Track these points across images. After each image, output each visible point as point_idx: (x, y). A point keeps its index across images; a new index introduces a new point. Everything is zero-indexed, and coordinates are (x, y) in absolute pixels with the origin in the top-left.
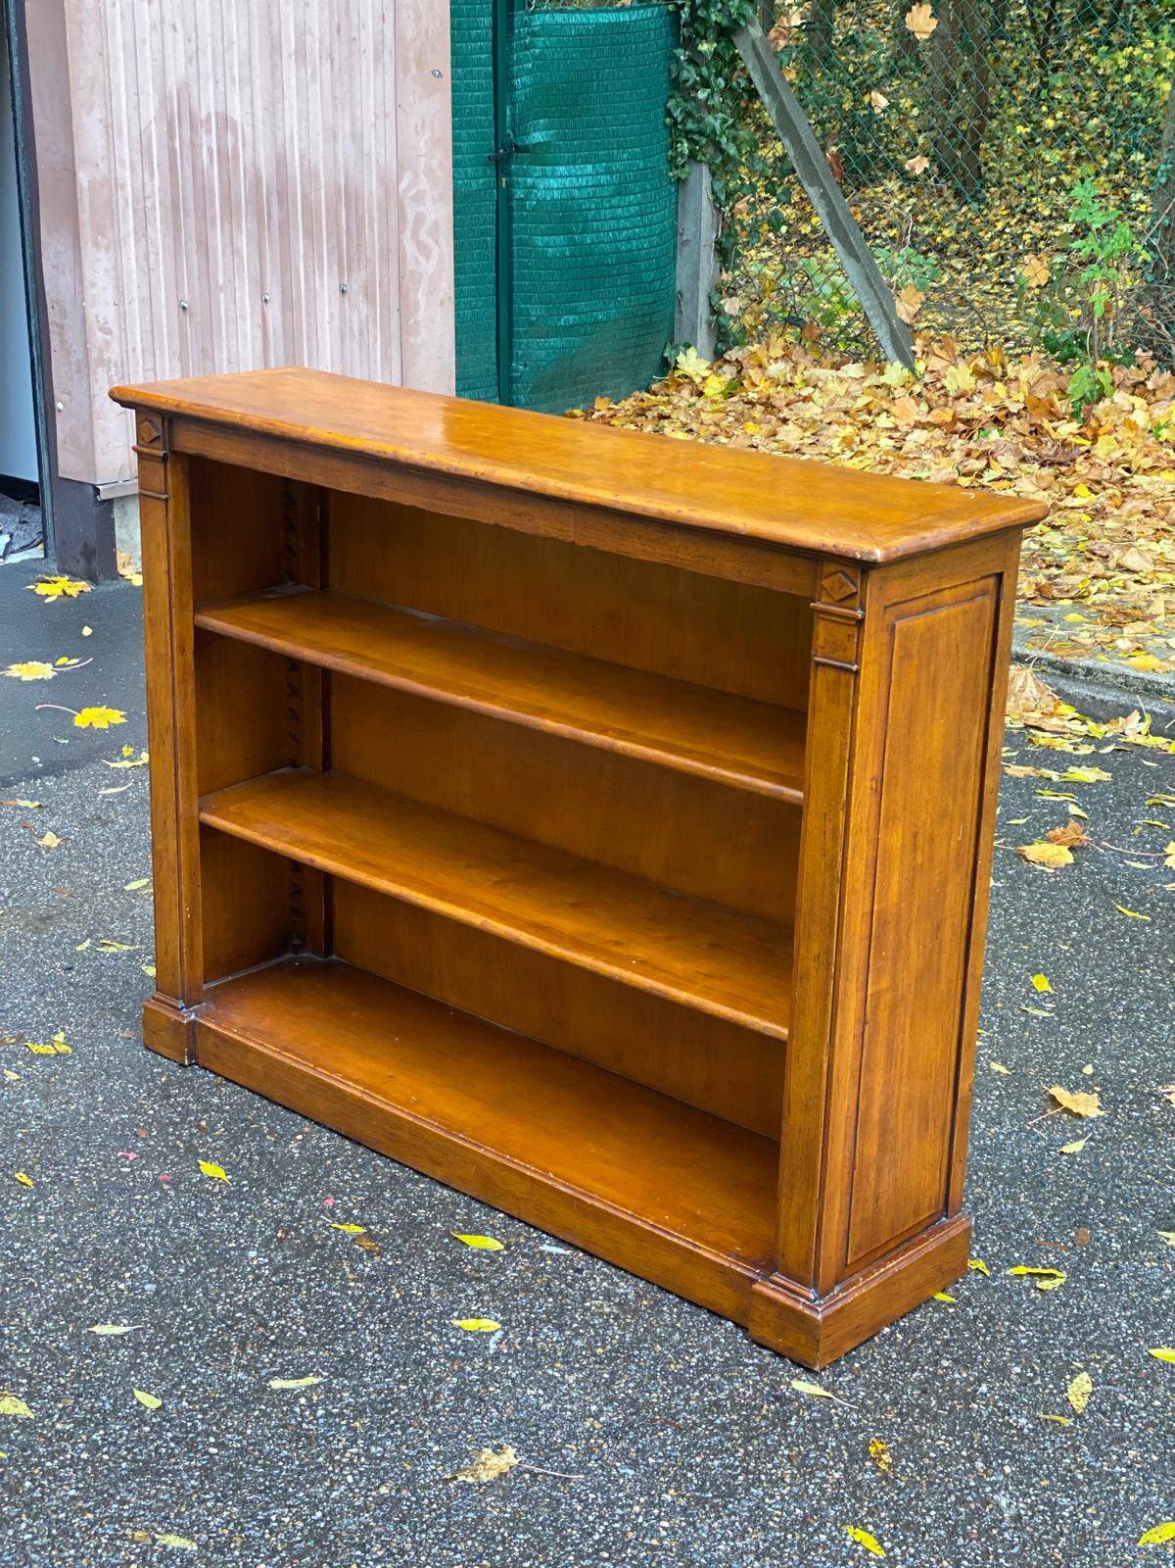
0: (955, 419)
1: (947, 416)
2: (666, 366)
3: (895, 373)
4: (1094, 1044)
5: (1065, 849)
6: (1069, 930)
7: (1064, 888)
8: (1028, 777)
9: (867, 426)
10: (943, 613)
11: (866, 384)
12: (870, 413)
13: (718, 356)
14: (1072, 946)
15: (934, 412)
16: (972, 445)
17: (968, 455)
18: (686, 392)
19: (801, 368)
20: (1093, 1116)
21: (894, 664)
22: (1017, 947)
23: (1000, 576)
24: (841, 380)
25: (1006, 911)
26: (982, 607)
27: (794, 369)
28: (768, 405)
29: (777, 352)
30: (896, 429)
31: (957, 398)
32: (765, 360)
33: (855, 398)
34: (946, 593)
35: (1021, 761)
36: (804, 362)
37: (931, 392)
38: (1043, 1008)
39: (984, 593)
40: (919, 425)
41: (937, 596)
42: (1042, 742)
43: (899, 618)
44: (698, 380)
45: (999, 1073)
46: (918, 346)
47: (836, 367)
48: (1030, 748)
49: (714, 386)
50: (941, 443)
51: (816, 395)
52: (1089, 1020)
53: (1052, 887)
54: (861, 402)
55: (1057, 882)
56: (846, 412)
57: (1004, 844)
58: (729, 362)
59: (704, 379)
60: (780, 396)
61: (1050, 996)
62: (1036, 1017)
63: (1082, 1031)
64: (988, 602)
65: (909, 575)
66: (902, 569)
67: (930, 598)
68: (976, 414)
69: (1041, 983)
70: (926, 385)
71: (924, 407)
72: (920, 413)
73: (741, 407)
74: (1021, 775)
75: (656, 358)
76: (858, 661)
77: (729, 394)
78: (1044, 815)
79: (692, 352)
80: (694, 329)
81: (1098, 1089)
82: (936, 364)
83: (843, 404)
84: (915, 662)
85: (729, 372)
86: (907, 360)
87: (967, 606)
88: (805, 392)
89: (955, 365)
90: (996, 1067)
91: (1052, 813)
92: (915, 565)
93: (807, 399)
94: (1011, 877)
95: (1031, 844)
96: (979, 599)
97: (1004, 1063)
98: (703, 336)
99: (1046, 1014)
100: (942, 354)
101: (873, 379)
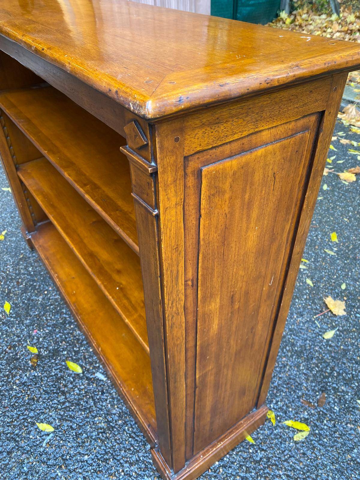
0: (348, 30)
1: (346, 29)
2: (277, 16)
3: (334, 17)
4: (348, 271)
5: (354, 175)
6: (349, 211)
7: (350, 192)
8: (347, 144)
9: (325, 32)
10: (260, 152)
11: (326, 20)
12: (326, 28)
13: (290, 13)
14: (349, 219)
15: (343, 28)
16: (351, 37)
17: (350, 39)
18: (281, 23)
19: (311, 16)
20: (341, 314)
21: (203, 202)
22: (329, 218)
23: (322, 114)
24: (320, 19)
25: (328, 201)
26: (302, 141)
27: (309, 16)
28: (300, 26)
29: (305, 11)
30: (332, 32)
31: (350, 24)
32: (302, 14)
33: (323, 24)
34: (264, 133)
35: (346, 138)
36: (312, 14)
37: (343, 22)
38: (332, 250)
39: (305, 129)
40: (338, 31)
41: (254, 137)
42: (354, 131)
43: (207, 163)
44: (284, 19)
45: (308, 285)
46: (341, 10)
47: (320, 15)
48: (350, 133)
49: (288, 21)
50: (343, 36)
51: (313, 23)
52: (348, 258)
53: (347, 191)
54: (324, 25)
55: (348, 189)
56: (320, 28)
57: (334, 171)
58: (293, 15)
59: (286, 19)
60: (304, 23)
61: (337, 244)
62: (329, 255)
63: (345, 264)
64: (308, 136)
65: (218, 122)
66: (206, 117)
67: (245, 141)
68: (354, 28)
69: (334, 237)
70: (342, 20)
71: (340, 26)
72: (338, 28)
73: (293, 26)
74: (345, 143)
75: (274, 13)
76: (157, 206)
77: (291, 23)
78: (349, 160)
79: (284, 12)
80: (285, 5)
81: (345, 298)
82: (346, 14)
83: (320, 26)
84: (227, 196)
85: (292, 17)
86: (338, 13)
87: (285, 142)
88: (311, 22)
89: (351, 15)
90: (309, 282)
91: (352, 159)
92: (225, 112)
93: (311, 24)
94: (333, 186)
95: (343, 172)
96: (299, 135)
97: (312, 280)
98: (287, 7)
99: (333, 254)
100: (348, 11)
101: (328, 19)
